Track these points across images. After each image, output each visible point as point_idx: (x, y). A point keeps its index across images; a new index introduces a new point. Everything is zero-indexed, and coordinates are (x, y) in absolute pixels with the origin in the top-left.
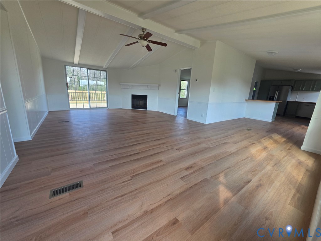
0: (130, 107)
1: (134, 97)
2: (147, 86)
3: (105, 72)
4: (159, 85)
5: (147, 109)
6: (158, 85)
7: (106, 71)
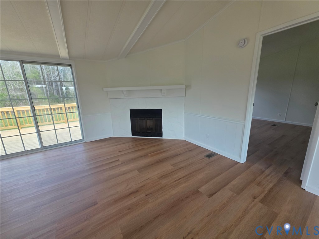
0: (128, 133)
1: (135, 114)
2: (161, 90)
3: (69, 68)
4: (188, 87)
5: (162, 137)
6: (184, 86)
7: (70, 65)
